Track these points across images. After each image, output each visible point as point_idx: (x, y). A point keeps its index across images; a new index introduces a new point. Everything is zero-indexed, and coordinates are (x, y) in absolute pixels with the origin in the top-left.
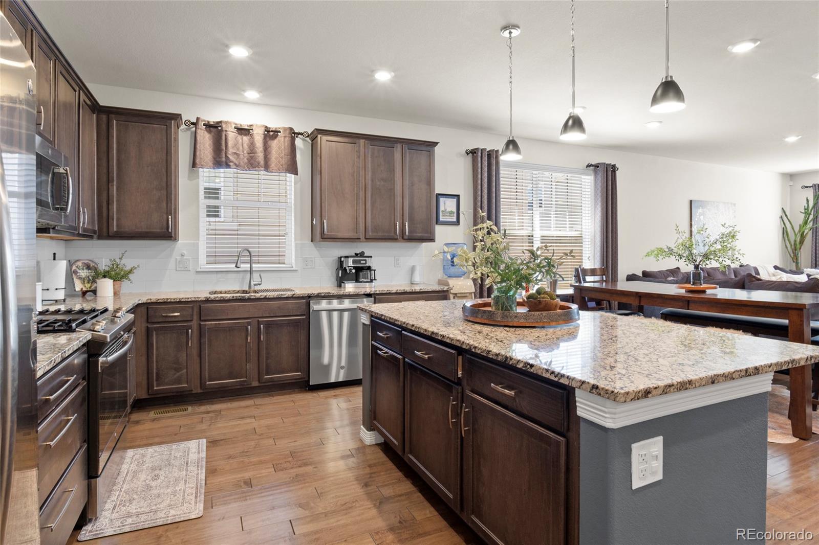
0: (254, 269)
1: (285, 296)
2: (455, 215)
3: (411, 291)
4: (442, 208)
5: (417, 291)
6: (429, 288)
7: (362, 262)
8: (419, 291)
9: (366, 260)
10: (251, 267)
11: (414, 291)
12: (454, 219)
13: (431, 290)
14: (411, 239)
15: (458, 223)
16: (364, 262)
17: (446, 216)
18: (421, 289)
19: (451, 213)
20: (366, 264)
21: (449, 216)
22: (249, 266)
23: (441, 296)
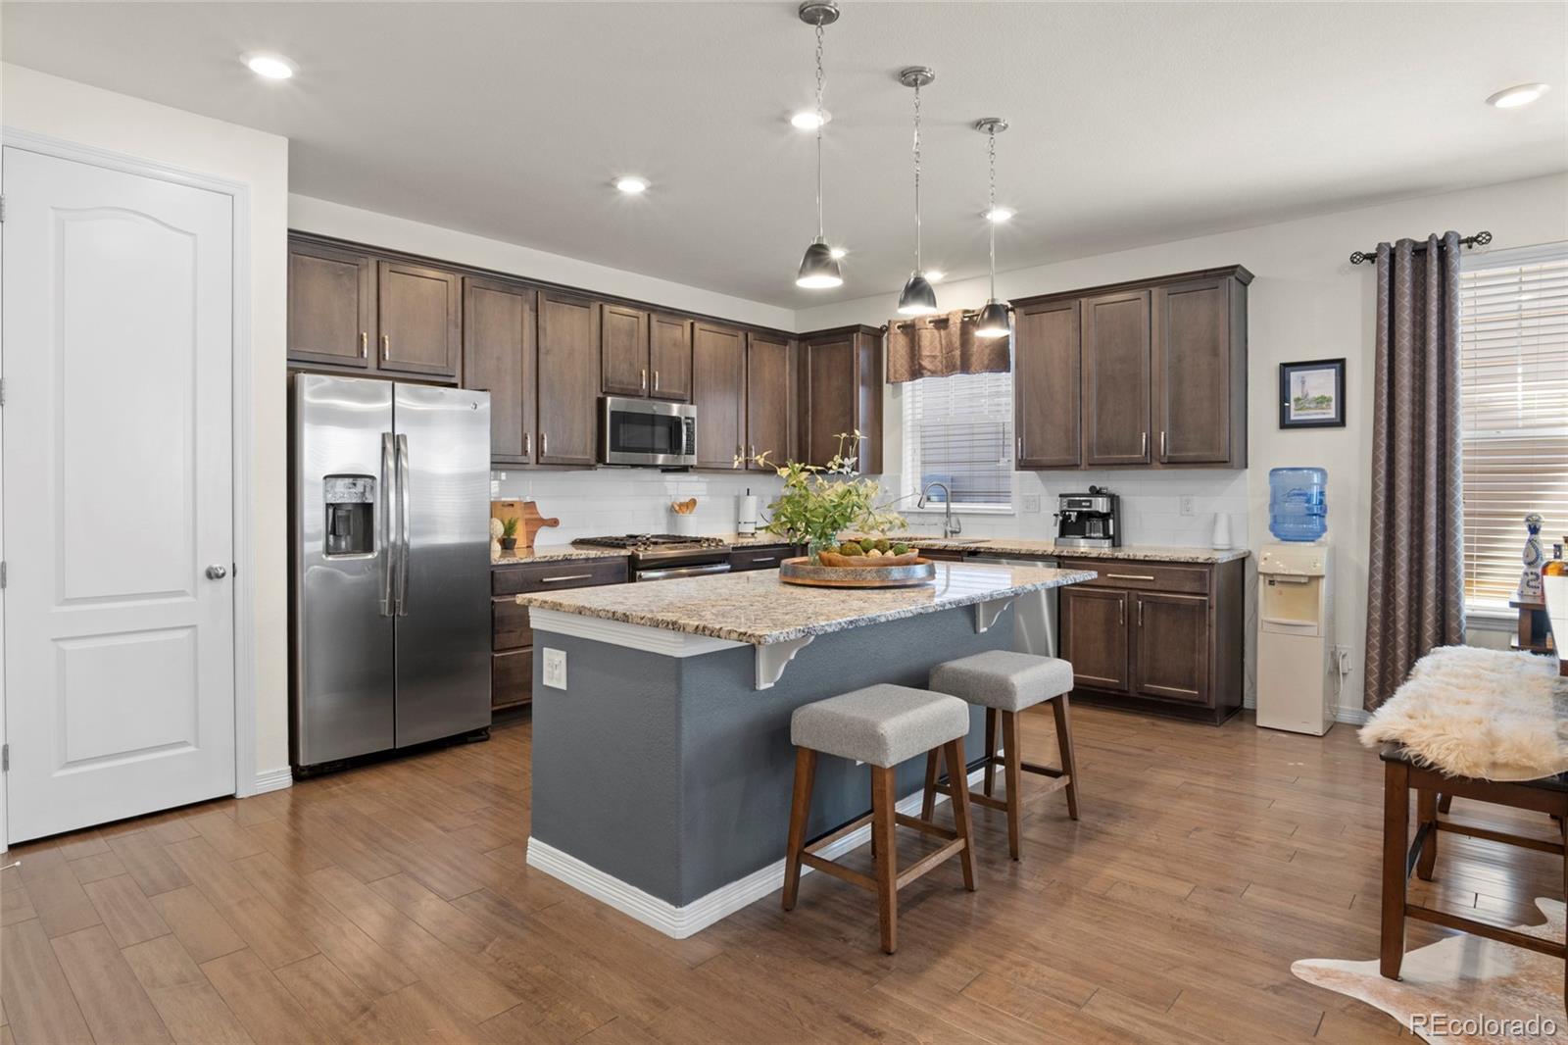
0: (952, 511)
1: (936, 548)
2: (1333, 404)
3: (1126, 557)
4: (1295, 392)
5: (1137, 558)
6: (1164, 555)
7: (1084, 504)
8: (1142, 558)
9: (1090, 501)
10: (948, 508)
11: (1131, 557)
12: (1331, 414)
13: (1168, 559)
14: (1173, 463)
15: (1341, 422)
16: (1088, 504)
17: (1310, 408)
18: (1146, 556)
19: (1322, 401)
20: (1090, 507)
21: (1316, 408)
22: (945, 506)
23: (1194, 573)
